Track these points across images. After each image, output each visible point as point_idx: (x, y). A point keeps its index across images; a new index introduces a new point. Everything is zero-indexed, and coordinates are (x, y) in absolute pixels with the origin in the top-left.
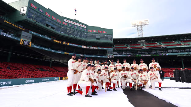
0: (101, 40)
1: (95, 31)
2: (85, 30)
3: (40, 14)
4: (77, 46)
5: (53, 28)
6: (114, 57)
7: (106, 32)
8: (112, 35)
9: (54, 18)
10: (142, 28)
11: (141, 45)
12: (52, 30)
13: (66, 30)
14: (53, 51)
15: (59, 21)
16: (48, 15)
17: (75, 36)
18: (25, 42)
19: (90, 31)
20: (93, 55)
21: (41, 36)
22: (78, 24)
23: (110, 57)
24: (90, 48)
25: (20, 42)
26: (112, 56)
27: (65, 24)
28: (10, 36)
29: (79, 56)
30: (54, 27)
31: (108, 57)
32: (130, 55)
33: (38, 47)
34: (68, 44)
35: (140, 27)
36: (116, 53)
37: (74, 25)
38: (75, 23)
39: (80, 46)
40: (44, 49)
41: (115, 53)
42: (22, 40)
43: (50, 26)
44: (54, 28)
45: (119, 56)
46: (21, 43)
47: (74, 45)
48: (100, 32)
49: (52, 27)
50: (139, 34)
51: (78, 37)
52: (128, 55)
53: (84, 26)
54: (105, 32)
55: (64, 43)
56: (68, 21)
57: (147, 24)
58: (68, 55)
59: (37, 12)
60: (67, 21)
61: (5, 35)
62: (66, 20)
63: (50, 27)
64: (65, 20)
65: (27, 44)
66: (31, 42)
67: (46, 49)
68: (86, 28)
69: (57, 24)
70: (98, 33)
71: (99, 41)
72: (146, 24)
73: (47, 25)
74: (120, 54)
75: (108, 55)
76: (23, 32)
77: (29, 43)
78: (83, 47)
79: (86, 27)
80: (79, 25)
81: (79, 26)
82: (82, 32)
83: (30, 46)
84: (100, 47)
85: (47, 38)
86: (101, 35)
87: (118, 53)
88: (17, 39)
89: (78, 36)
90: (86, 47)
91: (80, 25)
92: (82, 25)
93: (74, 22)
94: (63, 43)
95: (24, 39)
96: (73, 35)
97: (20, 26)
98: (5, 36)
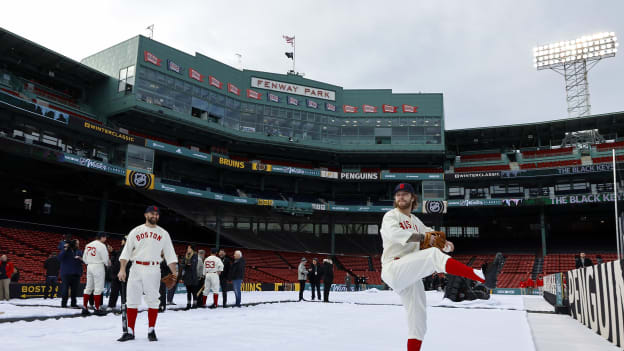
0: (393, 142)
1: (369, 109)
2: (331, 107)
3: (174, 78)
4: (300, 171)
5: (215, 119)
6: (449, 209)
7: (415, 109)
8: (440, 118)
9: (216, 83)
10: (586, 73)
11: (575, 152)
12: (212, 125)
13: (260, 117)
14: (219, 197)
15: (234, 90)
16: (196, 75)
17: (291, 135)
18: (138, 177)
19: (349, 109)
20: (365, 204)
21: (179, 151)
22: (301, 90)
23: (433, 208)
24: (353, 176)
25: (125, 177)
26: (441, 206)
27: (254, 95)
28: (100, 166)
29: (310, 208)
30: (219, 112)
31: (424, 211)
32: (516, 201)
33: (172, 189)
34: (269, 168)
35: (579, 68)
36: (462, 189)
37: (288, 96)
38: (290, 88)
39: (312, 173)
40: (192, 192)
41: (454, 191)
42: (129, 172)
43: (204, 112)
44: (220, 118)
45: (468, 202)
46: (127, 183)
47: (291, 170)
48: (389, 109)
49: (210, 116)
50: (573, 103)
51: (304, 140)
52: (508, 201)
53: (326, 95)
54: (409, 109)
55: (254, 167)
56: (266, 84)
57: (609, 51)
58: (269, 207)
59: (165, 74)
60: (262, 86)
61: (90, 163)
62: (259, 82)
63: (205, 116)
64: (254, 82)
65: (143, 183)
66: (152, 176)
67: (198, 194)
68: (333, 99)
69: (228, 102)
70: (381, 114)
71: (384, 147)
72: (602, 53)
73: (197, 113)
74: (473, 196)
75: (424, 202)
76: (129, 146)
77: (147, 179)
78: (325, 174)
79: (332, 96)
80: (306, 91)
81: (308, 94)
82: (318, 120)
83: (152, 187)
84: (393, 171)
85: (197, 154)
86: (395, 120)
87: (468, 191)
88: (116, 170)
89: (305, 135)
90: (334, 175)
91: (311, 89)
92: (316, 90)
93: (288, 85)
94: (251, 165)
95: (135, 169)
96: (285, 132)
97: (121, 130)
98: (91, 168)
